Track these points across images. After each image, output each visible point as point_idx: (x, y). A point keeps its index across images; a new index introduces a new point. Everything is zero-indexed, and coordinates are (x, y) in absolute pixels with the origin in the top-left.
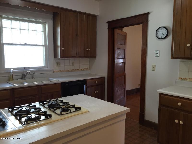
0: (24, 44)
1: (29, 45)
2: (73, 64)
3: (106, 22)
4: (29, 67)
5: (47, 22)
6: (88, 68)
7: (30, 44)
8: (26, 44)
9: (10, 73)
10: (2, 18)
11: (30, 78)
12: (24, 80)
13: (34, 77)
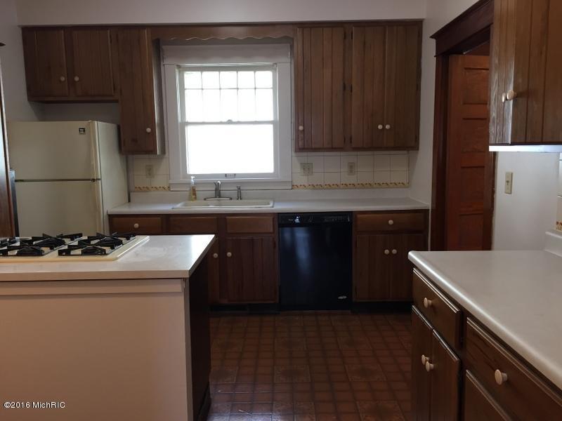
0: (225, 120)
1: (239, 123)
2: (352, 168)
3: (431, 37)
4: (235, 174)
5: (276, 64)
6: (405, 183)
7: (240, 120)
8: (230, 122)
9: (190, 184)
10: (182, 70)
11: (231, 199)
12: (215, 201)
13: (240, 197)
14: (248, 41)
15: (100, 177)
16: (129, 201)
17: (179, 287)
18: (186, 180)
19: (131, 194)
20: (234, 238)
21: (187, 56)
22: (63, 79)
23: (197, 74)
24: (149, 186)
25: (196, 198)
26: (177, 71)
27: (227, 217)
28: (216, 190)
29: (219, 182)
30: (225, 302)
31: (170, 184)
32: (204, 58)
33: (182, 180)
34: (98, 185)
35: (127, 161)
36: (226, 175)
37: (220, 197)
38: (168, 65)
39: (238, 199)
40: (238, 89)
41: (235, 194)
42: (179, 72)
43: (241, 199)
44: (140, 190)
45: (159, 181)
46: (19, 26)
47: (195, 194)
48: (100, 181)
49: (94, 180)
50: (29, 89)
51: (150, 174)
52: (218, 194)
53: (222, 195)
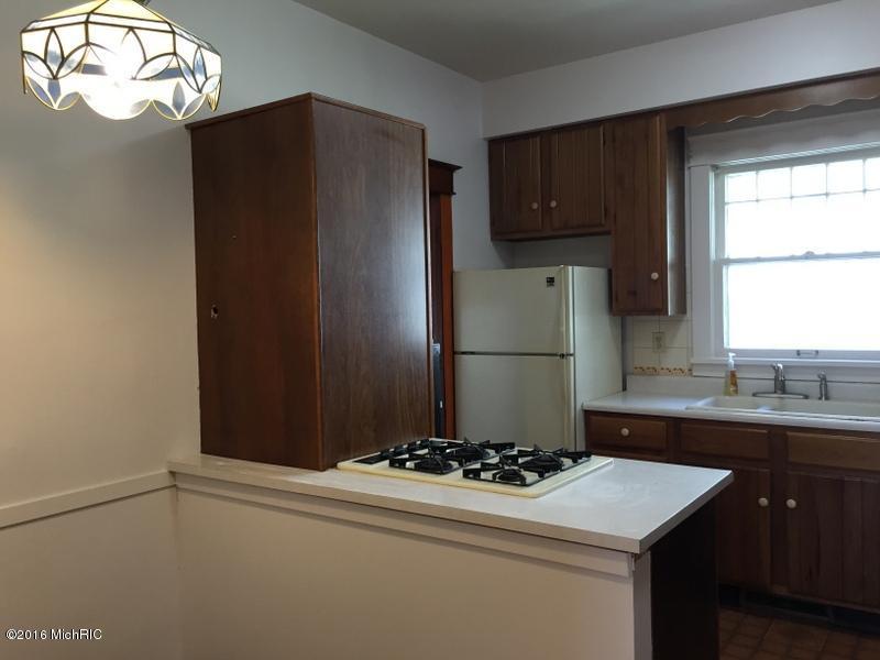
0: (801, 254)
1: (828, 256)
4: (817, 352)
8: (809, 256)
9: (726, 365)
10: (720, 171)
11: (806, 397)
12: (774, 399)
13: (825, 395)
14: (848, 106)
15: (572, 352)
16: (624, 389)
17: (623, 567)
18: (721, 359)
19: (628, 378)
20: (802, 473)
21: (728, 149)
22: (535, 206)
23: (748, 177)
24: (656, 366)
25: (736, 392)
26: (712, 176)
27: (789, 433)
28: (776, 379)
29: (781, 366)
30: (781, 591)
31: (692, 365)
32: (761, 145)
33: (714, 359)
34: (568, 364)
35: (623, 327)
36: (799, 353)
37: (784, 392)
38: (696, 167)
39: (820, 399)
40: (827, 194)
41: (815, 388)
42: (716, 176)
43: (827, 399)
44: (643, 371)
45: (674, 358)
46: (485, 139)
47: (735, 384)
48: (572, 358)
49: (563, 356)
50: (493, 223)
51: (659, 346)
52: (781, 387)
53: (788, 388)
